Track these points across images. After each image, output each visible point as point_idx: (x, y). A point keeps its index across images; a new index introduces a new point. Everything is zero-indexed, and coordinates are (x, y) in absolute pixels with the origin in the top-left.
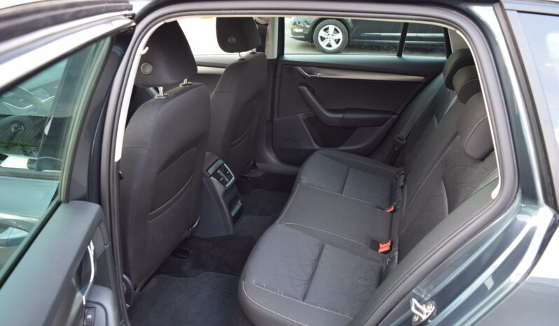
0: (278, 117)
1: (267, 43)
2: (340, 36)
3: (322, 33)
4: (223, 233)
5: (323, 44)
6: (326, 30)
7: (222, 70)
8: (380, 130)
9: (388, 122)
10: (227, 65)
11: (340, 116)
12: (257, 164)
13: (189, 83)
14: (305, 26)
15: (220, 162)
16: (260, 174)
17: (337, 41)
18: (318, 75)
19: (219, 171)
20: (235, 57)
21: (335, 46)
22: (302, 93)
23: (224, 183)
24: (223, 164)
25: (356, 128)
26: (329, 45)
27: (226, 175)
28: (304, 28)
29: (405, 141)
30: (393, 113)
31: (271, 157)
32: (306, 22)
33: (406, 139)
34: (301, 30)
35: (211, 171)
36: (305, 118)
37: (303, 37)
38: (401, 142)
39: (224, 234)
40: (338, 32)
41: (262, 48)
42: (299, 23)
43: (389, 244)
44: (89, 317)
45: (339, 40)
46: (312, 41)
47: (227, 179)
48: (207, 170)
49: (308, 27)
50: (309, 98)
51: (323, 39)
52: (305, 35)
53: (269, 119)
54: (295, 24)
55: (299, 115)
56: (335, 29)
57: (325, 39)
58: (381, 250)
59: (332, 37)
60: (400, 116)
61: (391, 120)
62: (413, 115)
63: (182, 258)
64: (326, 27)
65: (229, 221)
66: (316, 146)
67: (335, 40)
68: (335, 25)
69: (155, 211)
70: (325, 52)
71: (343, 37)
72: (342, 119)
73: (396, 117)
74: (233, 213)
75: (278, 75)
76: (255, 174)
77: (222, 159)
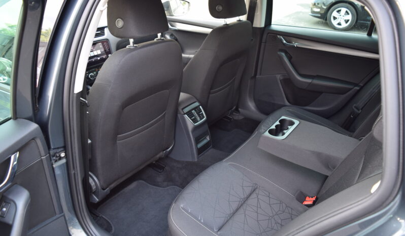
0: (260, 74)
1: (256, 14)
2: (349, 17)
3: (335, 14)
4: (189, 159)
5: (335, 23)
6: (339, 11)
7: (209, 31)
8: (341, 98)
9: (351, 92)
10: (215, 26)
11: (309, 81)
12: (240, 109)
13: (162, 38)
14: (321, 6)
15: (197, 104)
16: (241, 117)
17: (347, 21)
18: (296, 45)
19: (193, 111)
20: (221, 22)
21: (344, 25)
22: (281, 58)
23: (195, 121)
24: (199, 106)
25: (321, 93)
26: (339, 24)
27: (199, 115)
28: (321, 8)
29: (360, 111)
30: (356, 85)
31: (251, 105)
32: (323, 3)
33: (362, 109)
34: (318, 10)
35: (186, 110)
36: (282, 78)
37: (319, 15)
38: (357, 111)
39: (191, 160)
40: (348, 14)
41: (251, 18)
42: (318, 4)
43: (314, 199)
44: (4, 209)
45: (348, 20)
46: (326, 20)
47: (198, 119)
48: (183, 109)
49: (325, 7)
50: (286, 63)
51: (335, 18)
52: (321, 14)
53: (253, 75)
54: (315, 4)
55: (277, 75)
56: (347, 12)
57: (336, 18)
58: (306, 203)
59: (343, 18)
60: (362, 88)
61: (353, 90)
62: (371, 89)
63: (158, 171)
64: (339, 9)
65: (195, 151)
66: (287, 103)
67: (345, 20)
68: (347, 8)
69: (124, 134)
70: (335, 29)
71: (352, 18)
72: (310, 83)
73: (358, 88)
74: (200, 145)
75: (264, 40)
76: (237, 117)
77: (199, 102)
